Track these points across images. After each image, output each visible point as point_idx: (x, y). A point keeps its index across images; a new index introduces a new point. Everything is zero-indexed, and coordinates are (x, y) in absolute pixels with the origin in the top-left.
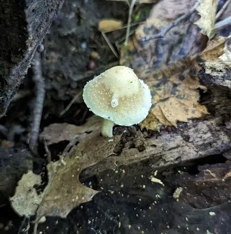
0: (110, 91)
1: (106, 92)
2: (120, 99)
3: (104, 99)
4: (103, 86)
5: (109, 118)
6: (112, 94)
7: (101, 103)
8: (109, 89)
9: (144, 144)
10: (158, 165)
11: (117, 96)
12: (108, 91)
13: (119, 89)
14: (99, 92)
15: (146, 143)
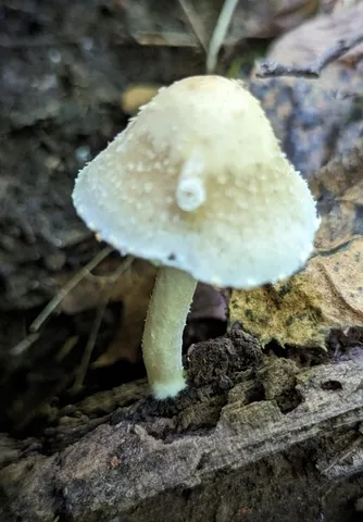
0: (173, 155)
1: (155, 160)
2: (211, 182)
3: (148, 187)
4: (146, 141)
5: (172, 257)
6: (179, 165)
7: (139, 206)
8: (169, 148)
9: (295, 382)
10: (349, 462)
11: (200, 168)
12: (166, 154)
13: (206, 142)
14: (131, 166)
15: (301, 377)
